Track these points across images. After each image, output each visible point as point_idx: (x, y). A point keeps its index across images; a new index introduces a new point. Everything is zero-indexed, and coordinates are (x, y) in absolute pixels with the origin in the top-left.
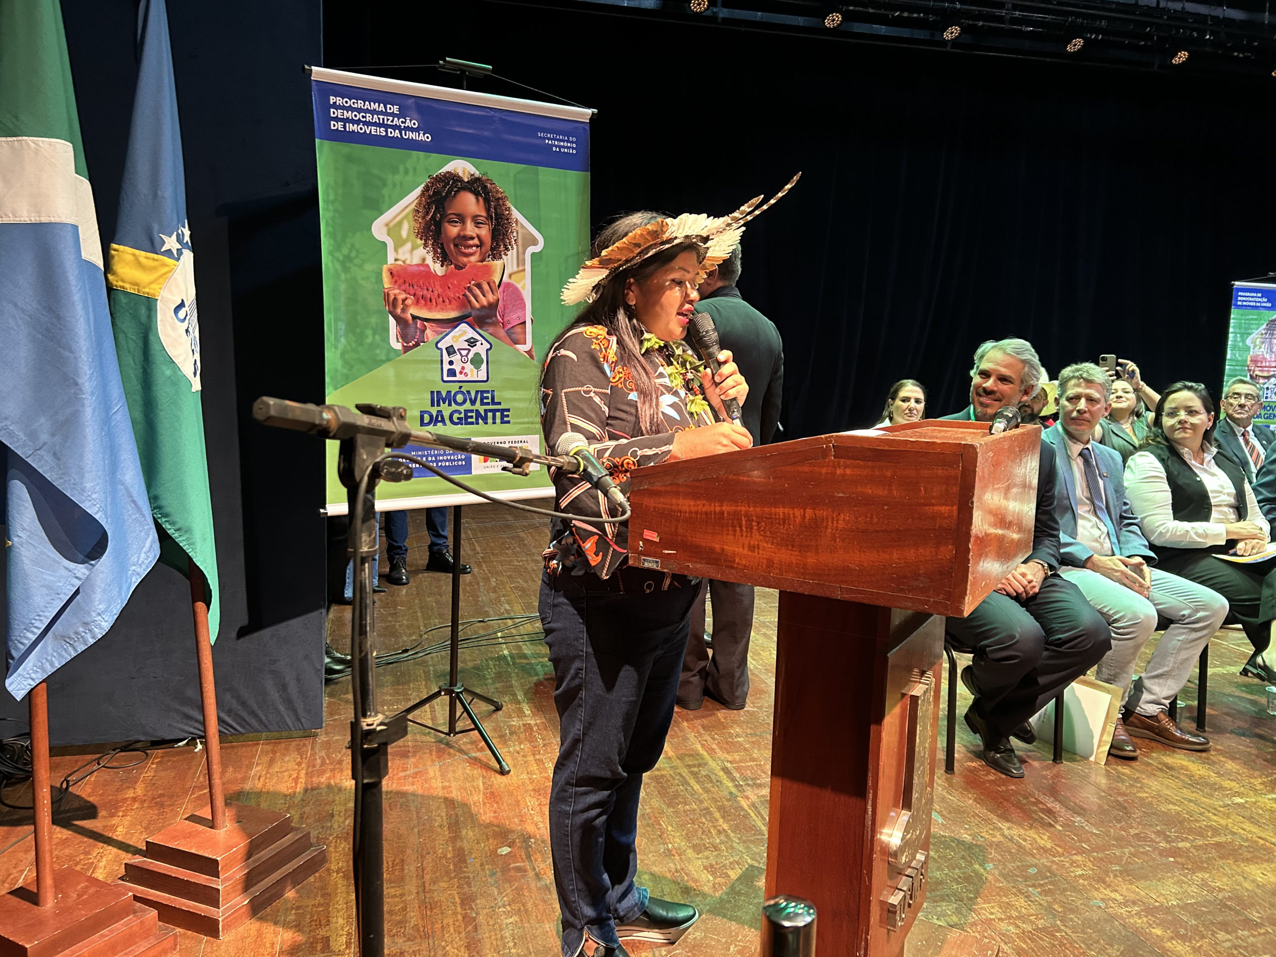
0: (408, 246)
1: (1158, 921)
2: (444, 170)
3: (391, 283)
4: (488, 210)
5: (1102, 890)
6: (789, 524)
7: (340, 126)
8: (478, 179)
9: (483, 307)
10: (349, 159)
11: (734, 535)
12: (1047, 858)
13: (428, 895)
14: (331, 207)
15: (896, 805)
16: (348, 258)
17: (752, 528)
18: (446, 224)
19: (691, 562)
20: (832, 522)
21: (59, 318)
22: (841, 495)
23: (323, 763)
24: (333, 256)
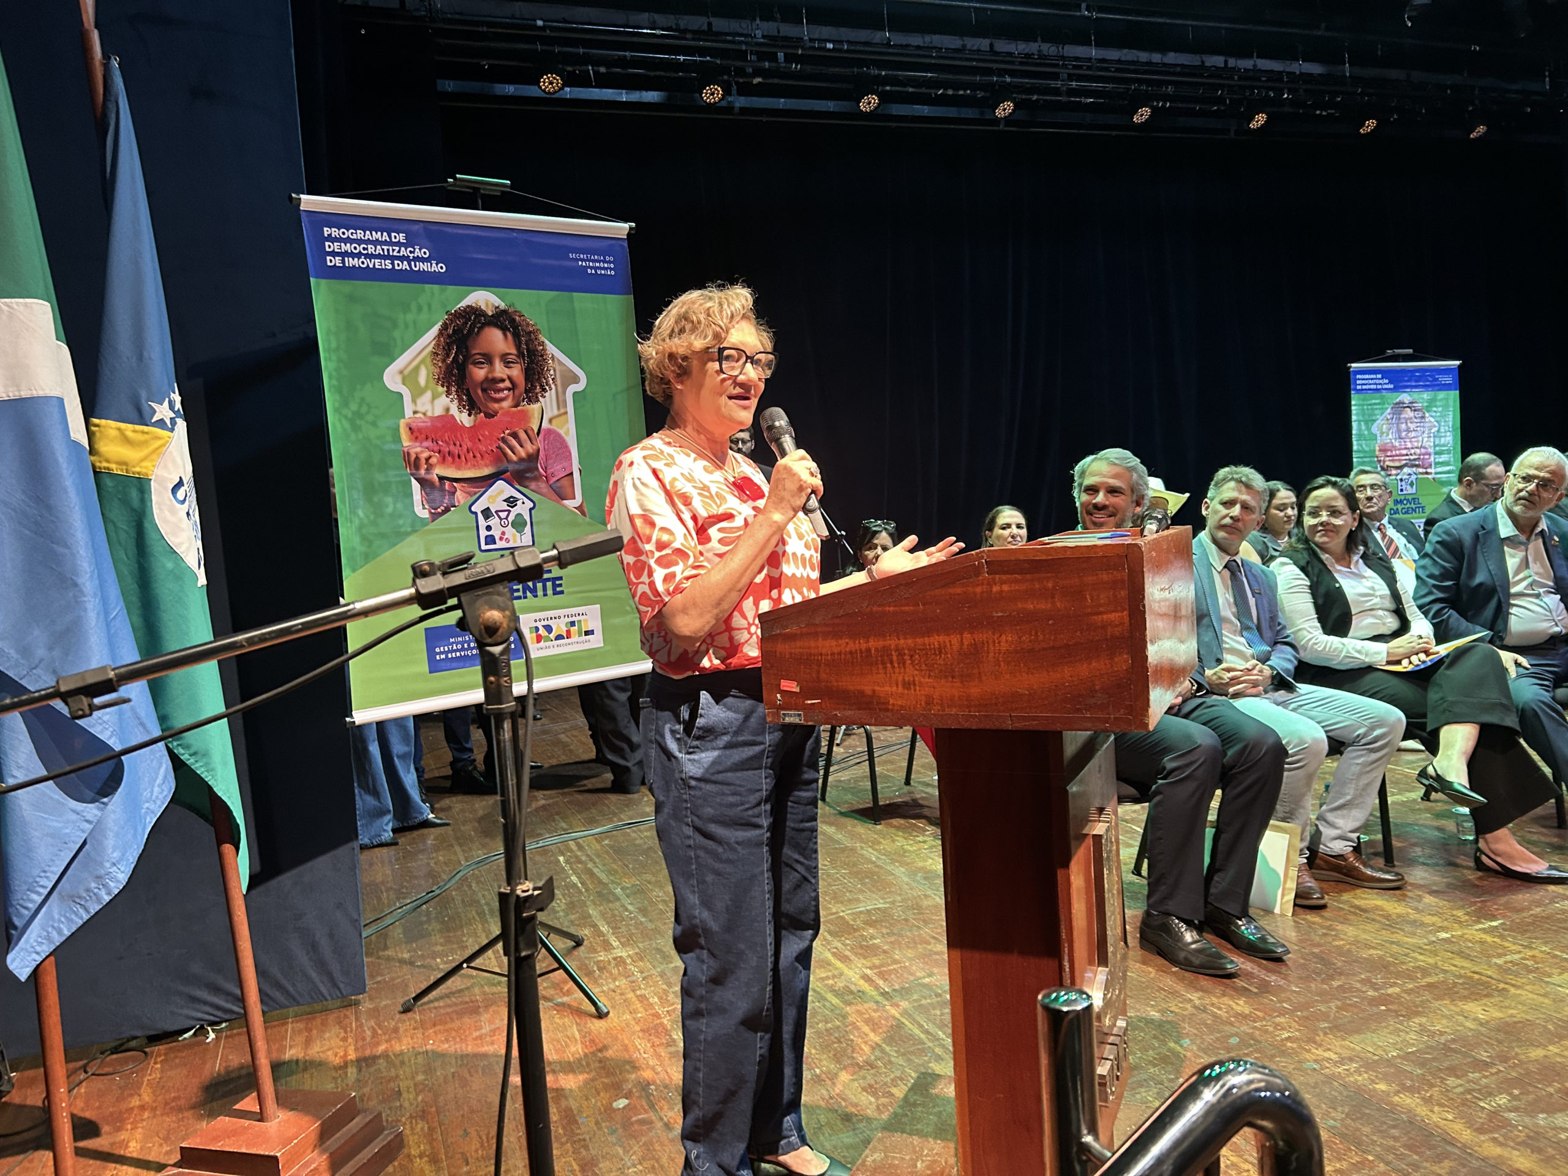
0: (428, 395)
1: (1380, 1076)
2: (463, 304)
4: (518, 347)
5: (1314, 1050)
6: (946, 653)
7: (337, 261)
8: (504, 312)
9: (521, 460)
10: (351, 298)
11: (885, 673)
12: (1247, 1024)
14: (334, 358)
15: (1092, 962)
16: (358, 414)
17: (904, 664)
18: (471, 367)
19: (838, 709)
20: (994, 646)
21: (49, 508)
22: (1000, 614)
23: (375, 1034)
24: (340, 414)
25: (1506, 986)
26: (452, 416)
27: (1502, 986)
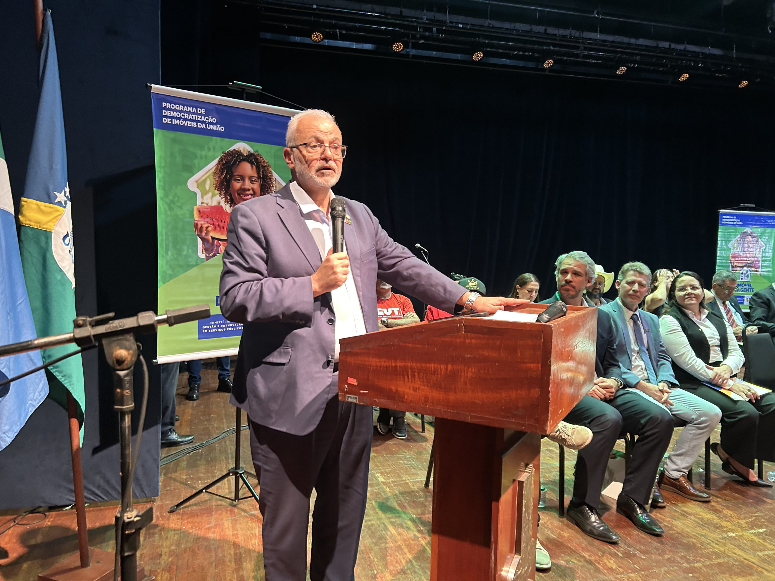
0: (210, 194)
2: (232, 148)
3: (199, 217)
4: (258, 173)
6: (438, 374)
7: (168, 121)
8: (252, 155)
10: (174, 141)
11: (404, 381)
14: (163, 171)
15: (511, 551)
16: (172, 202)
17: (414, 376)
18: (233, 181)
19: (376, 398)
20: (464, 373)
22: (469, 356)
24: (163, 201)
25: (763, 570)
26: (221, 207)
27: (760, 569)
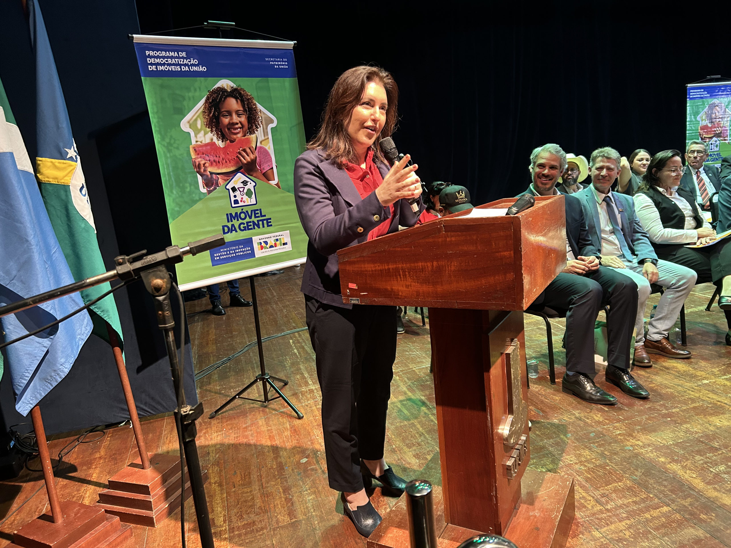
0: (202, 132)
1: (662, 454)
2: (216, 86)
3: (196, 155)
4: (244, 107)
5: (631, 440)
6: (425, 271)
7: (154, 68)
8: (236, 89)
9: (248, 163)
10: (162, 86)
11: (397, 280)
12: (600, 427)
13: (265, 490)
14: (156, 117)
15: (505, 413)
16: (169, 144)
17: (406, 275)
18: (222, 118)
19: (375, 297)
20: (448, 268)
22: (451, 252)
24: (161, 144)
26: (214, 142)
